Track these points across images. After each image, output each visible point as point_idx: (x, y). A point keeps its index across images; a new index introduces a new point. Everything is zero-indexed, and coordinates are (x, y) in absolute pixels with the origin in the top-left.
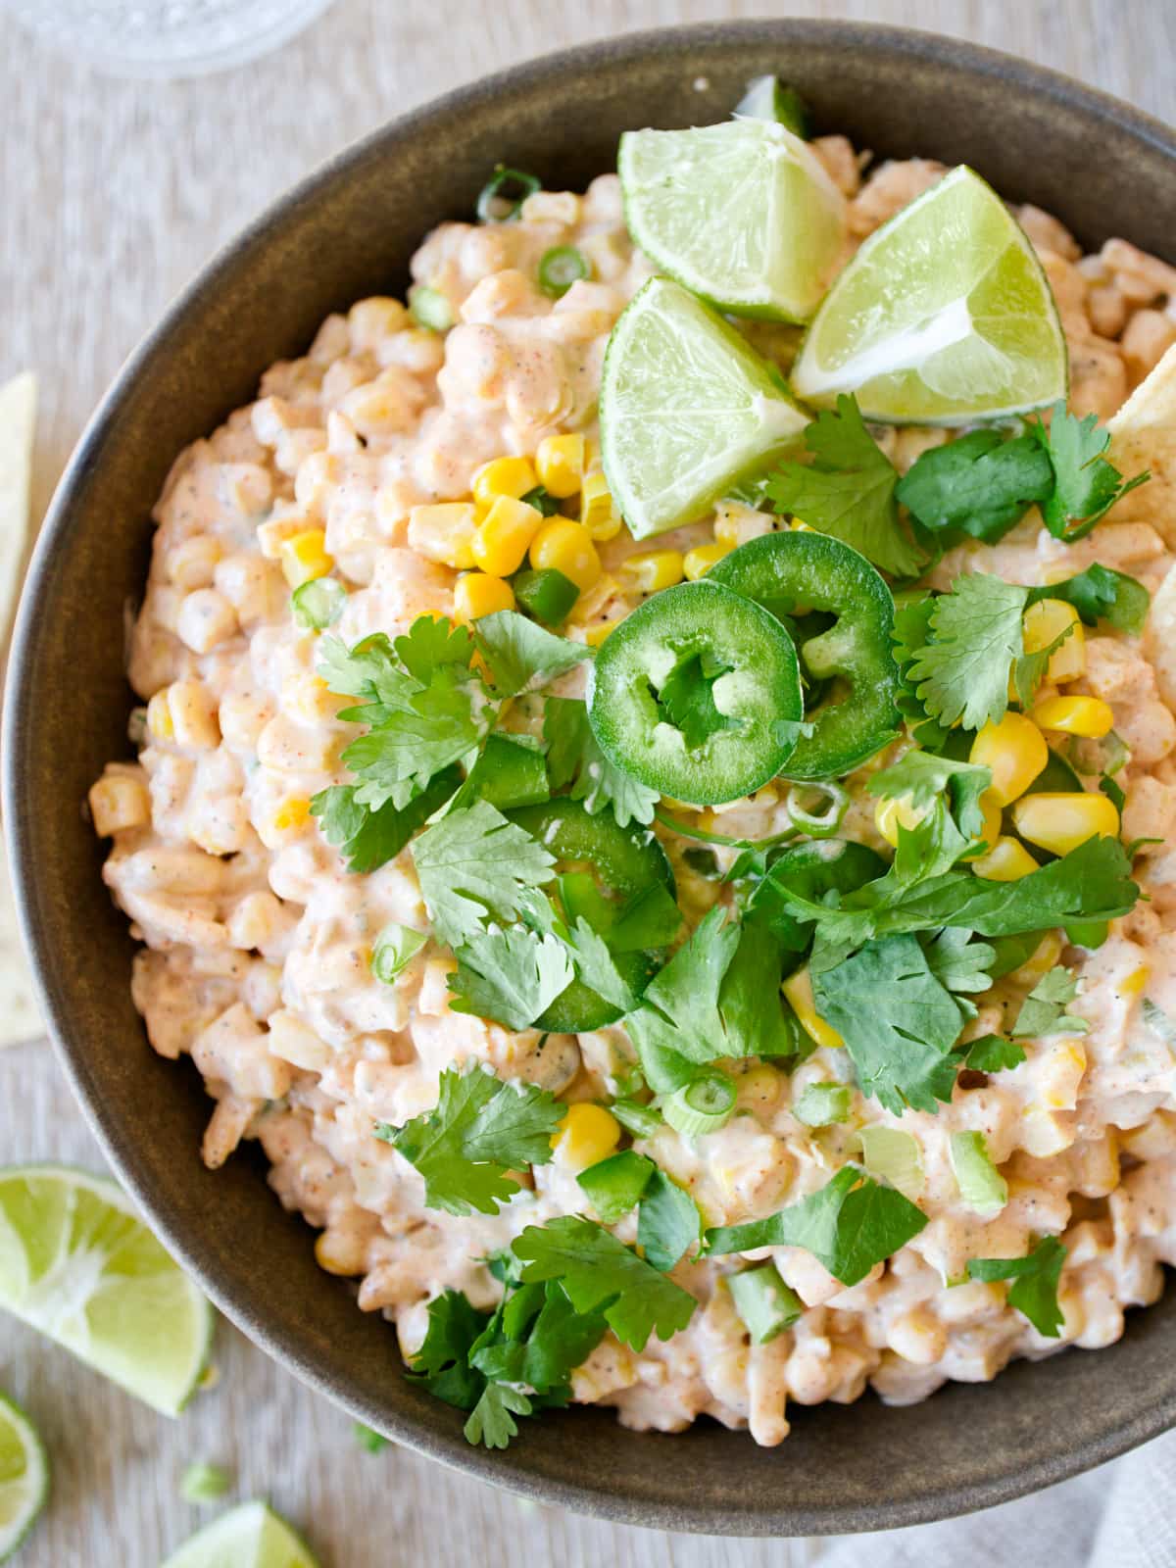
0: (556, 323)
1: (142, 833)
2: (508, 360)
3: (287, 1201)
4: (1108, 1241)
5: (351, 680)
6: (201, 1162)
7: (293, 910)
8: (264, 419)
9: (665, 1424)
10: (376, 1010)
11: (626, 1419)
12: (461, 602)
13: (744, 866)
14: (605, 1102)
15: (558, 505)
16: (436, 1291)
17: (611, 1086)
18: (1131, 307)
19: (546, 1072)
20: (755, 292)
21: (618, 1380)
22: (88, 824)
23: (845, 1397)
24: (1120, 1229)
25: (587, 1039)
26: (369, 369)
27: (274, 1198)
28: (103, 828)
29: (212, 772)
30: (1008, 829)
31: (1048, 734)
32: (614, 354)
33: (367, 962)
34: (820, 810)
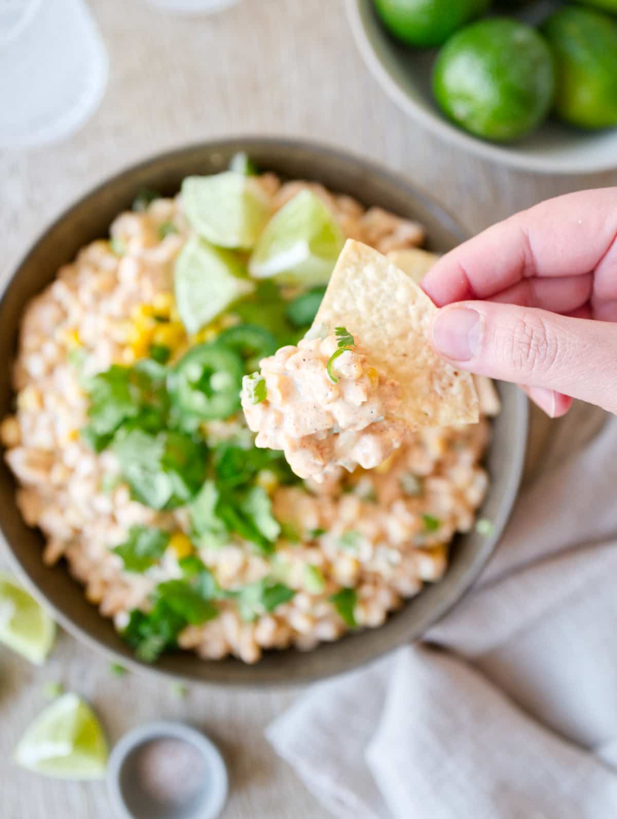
0: (161, 254)
1: (19, 443)
2: (144, 268)
5: (90, 386)
7: (71, 471)
8: (59, 290)
10: (103, 504)
12: (129, 358)
15: (163, 319)
17: (188, 530)
19: (165, 526)
20: (233, 240)
26: (96, 269)
29: (43, 421)
32: (182, 265)
33: (99, 488)
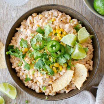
3: (15, 34)
4: (31, 83)
6: (15, 28)
7: (32, 28)
9: (11, 61)
11: (10, 59)
13: (45, 52)
14: (28, 50)
16: (14, 45)
17: (29, 50)
18: (89, 64)
21: (12, 57)
22: (32, 14)
23: (16, 71)
24: (32, 83)
25: (32, 48)
27: (15, 33)
28: (33, 15)
30: (53, 67)
31: (59, 67)
34: (50, 56)
